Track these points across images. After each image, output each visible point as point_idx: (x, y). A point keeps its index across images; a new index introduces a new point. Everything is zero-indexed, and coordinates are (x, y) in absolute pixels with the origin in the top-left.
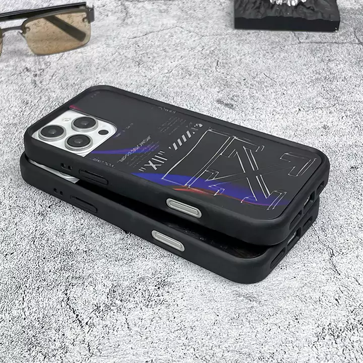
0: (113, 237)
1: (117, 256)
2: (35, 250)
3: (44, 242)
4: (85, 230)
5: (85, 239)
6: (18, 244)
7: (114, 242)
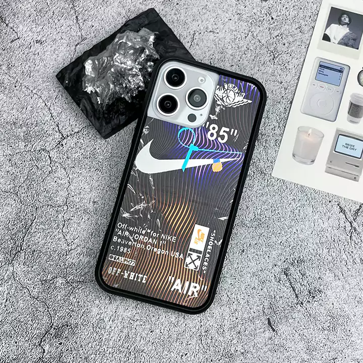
0: (263, 335)
1: (267, 359)
2: (203, 350)
3: (209, 341)
4: (239, 327)
5: (240, 337)
6: (189, 343)
7: (264, 342)
